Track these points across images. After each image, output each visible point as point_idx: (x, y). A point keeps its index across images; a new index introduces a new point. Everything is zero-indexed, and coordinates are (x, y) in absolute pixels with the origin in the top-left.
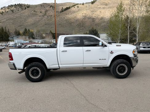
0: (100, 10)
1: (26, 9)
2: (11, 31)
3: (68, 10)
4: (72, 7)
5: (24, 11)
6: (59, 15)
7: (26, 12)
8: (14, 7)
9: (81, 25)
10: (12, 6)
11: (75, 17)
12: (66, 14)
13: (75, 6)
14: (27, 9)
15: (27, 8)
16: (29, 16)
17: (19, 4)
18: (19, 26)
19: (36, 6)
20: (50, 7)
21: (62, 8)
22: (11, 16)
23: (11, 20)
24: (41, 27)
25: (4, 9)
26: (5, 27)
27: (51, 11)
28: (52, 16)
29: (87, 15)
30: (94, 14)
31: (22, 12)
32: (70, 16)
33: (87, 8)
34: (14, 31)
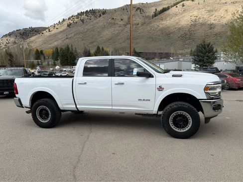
0: (225, 7)
1: (100, 16)
2: (79, 51)
3: (165, 12)
4: (172, 6)
5: (98, 20)
6: (150, 23)
7: (101, 21)
8: (85, 14)
9: (187, 36)
10: (82, 13)
11: (177, 23)
12: (162, 20)
13: (178, 5)
14: (102, 16)
15: (102, 14)
16: (104, 27)
17: (91, 9)
18: (90, 43)
19: (115, 10)
20: (137, 10)
21: (156, 9)
22: (81, 29)
23: (81, 34)
24: (121, 43)
25: (71, 19)
26: (72, 45)
27: (137, 17)
28: (138, 24)
29: (199, 18)
30: (214, 16)
31: (95, 21)
32: (168, 22)
33: (201, 6)
34: (83, 50)
